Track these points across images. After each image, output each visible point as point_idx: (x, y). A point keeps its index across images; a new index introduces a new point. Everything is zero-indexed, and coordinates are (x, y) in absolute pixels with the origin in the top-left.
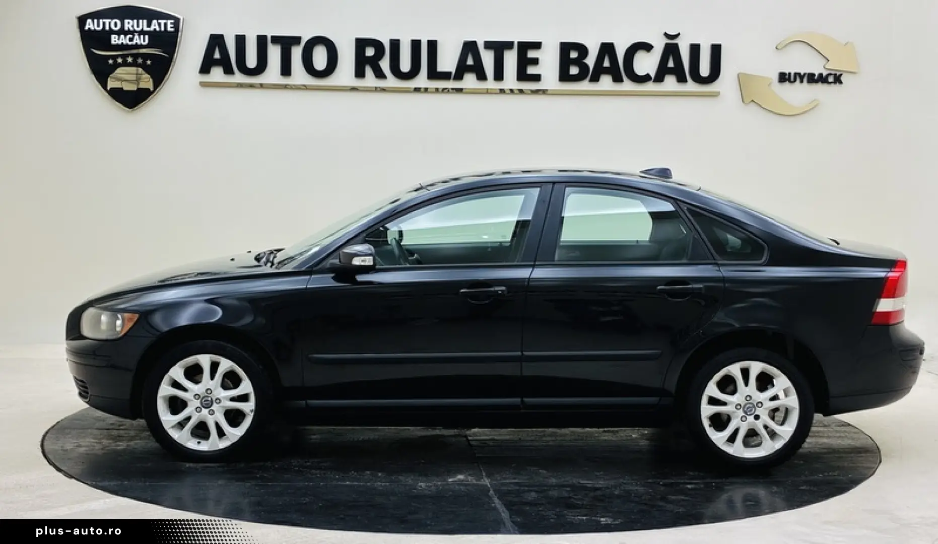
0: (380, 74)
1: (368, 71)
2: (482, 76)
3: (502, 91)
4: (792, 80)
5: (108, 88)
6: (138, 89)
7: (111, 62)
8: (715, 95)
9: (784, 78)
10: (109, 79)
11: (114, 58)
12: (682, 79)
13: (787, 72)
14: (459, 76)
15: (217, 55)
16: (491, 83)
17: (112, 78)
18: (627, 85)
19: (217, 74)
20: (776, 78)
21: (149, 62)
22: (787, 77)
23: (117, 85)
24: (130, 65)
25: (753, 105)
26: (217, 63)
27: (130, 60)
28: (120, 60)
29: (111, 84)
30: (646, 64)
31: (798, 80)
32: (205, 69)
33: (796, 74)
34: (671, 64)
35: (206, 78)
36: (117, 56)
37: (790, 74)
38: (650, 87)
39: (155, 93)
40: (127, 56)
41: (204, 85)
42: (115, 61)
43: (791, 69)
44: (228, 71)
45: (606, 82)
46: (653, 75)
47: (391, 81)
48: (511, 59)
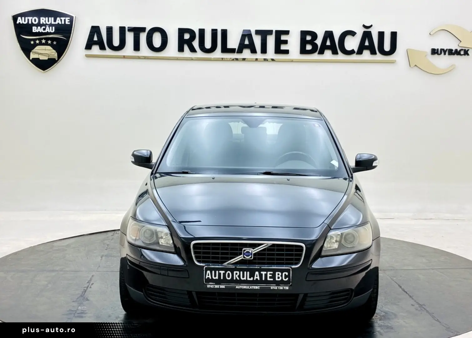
0: (193, 50)
1: (186, 47)
2: (254, 51)
3: (265, 60)
4: (439, 53)
5: (31, 59)
6: (49, 59)
7: (32, 42)
8: (393, 62)
9: (434, 52)
10: (31, 53)
11: (34, 40)
12: (373, 52)
13: (436, 48)
14: (240, 51)
15: (96, 39)
16: (259, 55)
17: (33, 52)
18: (341, 56)
19: (96, 49)
20: (430, 52)
21: (55, 43)
22: (436, 51)
23: (36, 56)
24: (43, 44)
25: (416, 67)
26: (95, 43)
27: (44, 41)
28: (37, 42)
29: (32, 56)
30: (352, 43)
31: (443, 53)
32: (89, 46)
33: (441, 50)
34: (367, 43)
35: (89, 52)
36: (36, 39)
37: (438, 49)
38: (354, 57)
39: (59, 61)
40: (42, 39)
41: (87, 56)
42: (35, 42)
43: (438, 47)
44: (102, 48)
45: (328, 54)
46: (356, 50)
47: (200, 54)
48: (271, 41)
